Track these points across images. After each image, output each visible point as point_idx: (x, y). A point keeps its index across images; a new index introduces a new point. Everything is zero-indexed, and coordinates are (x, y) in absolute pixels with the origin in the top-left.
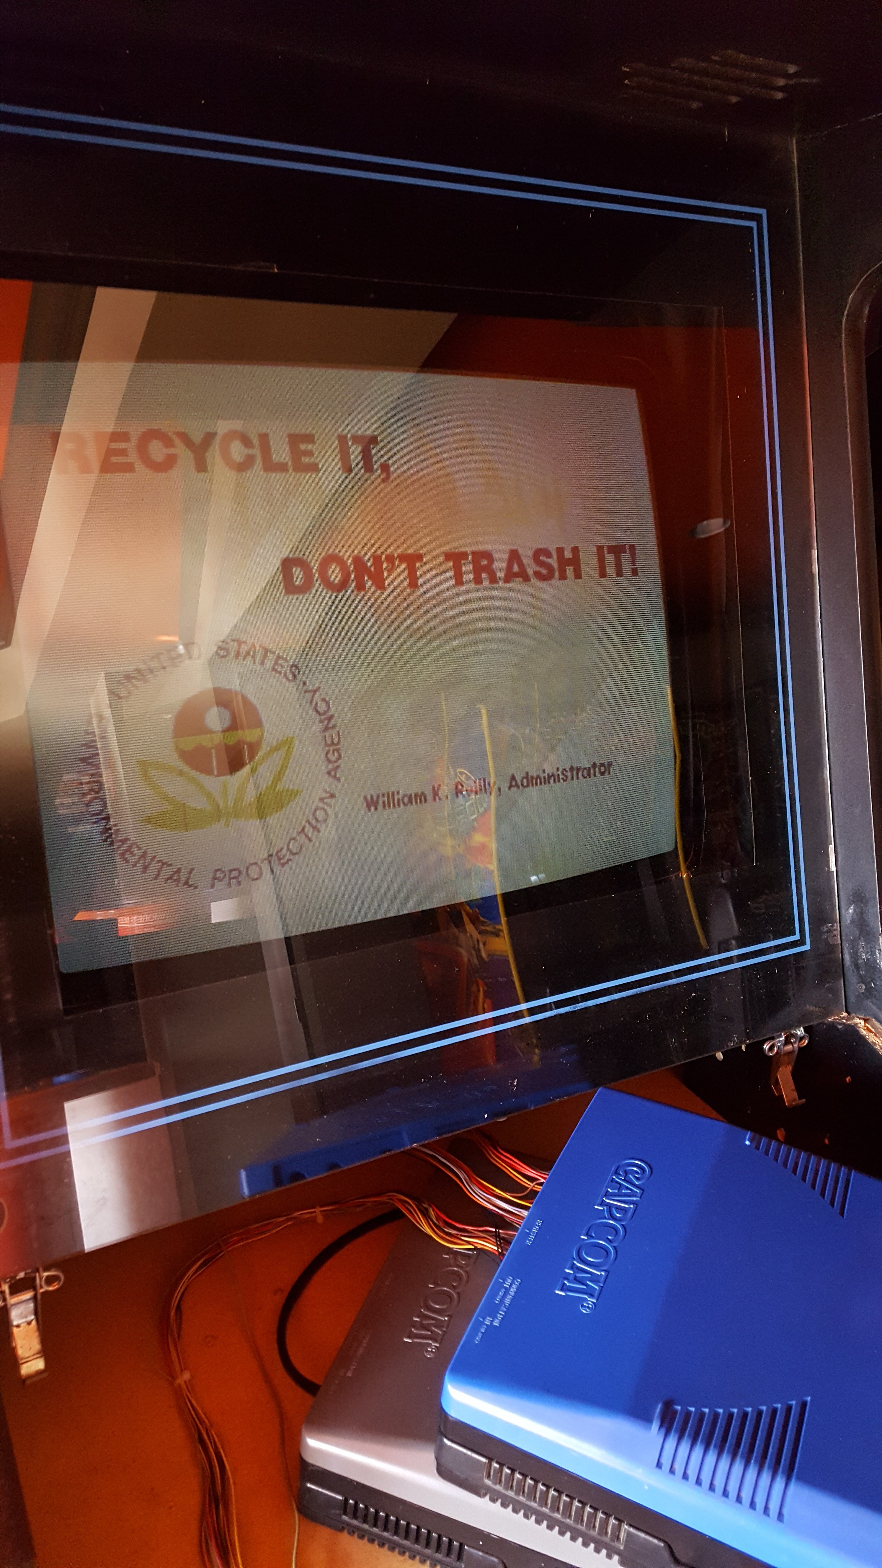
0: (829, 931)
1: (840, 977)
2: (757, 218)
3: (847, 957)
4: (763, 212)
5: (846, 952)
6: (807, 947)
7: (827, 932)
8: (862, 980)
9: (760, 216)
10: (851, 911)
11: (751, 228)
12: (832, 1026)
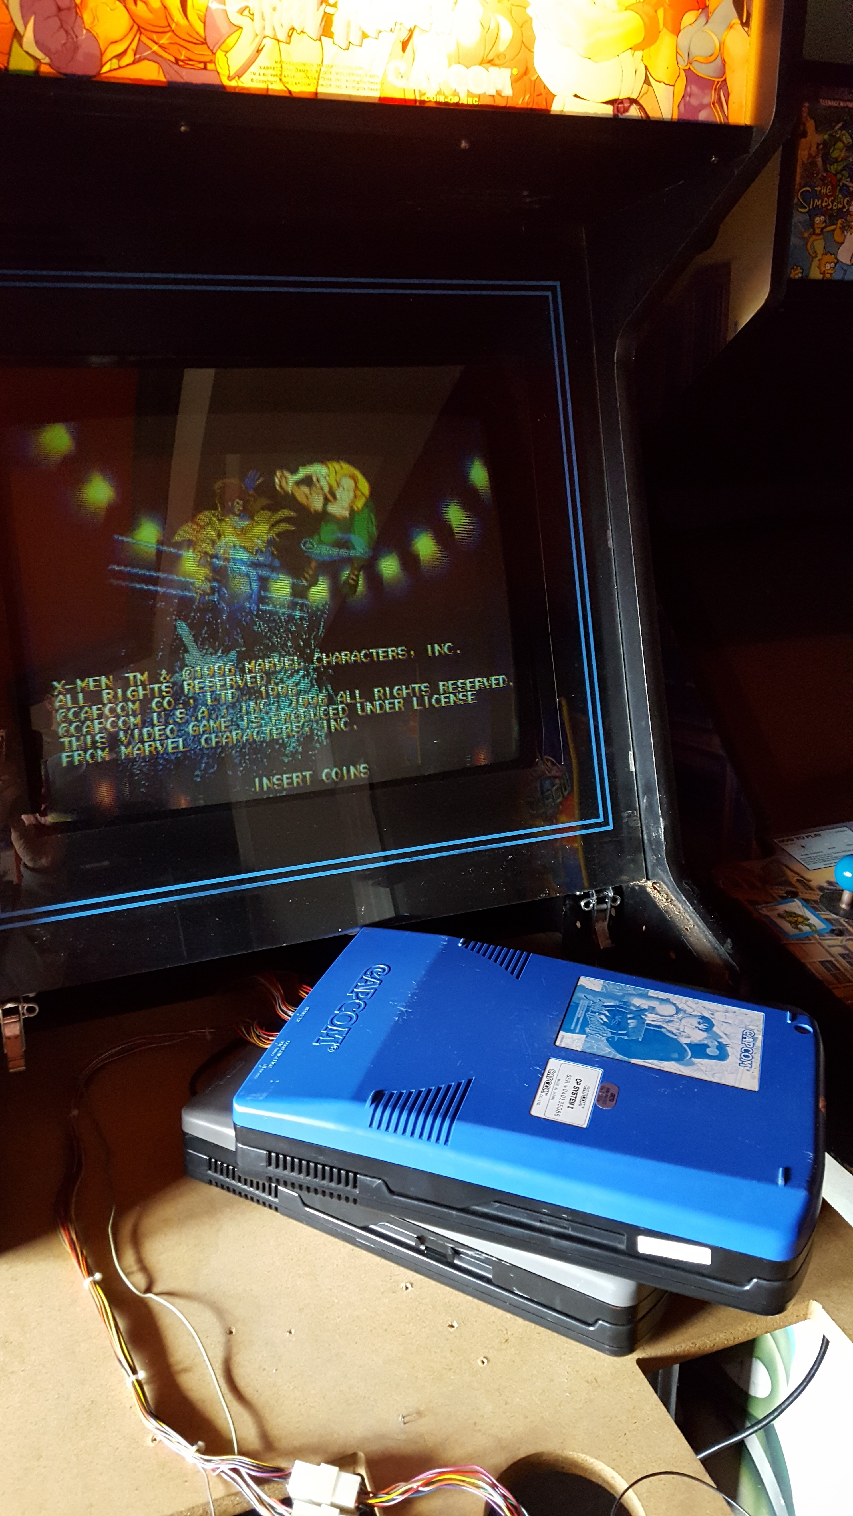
0: (629, 816)
1: (641, 852)
2: (553, 289)
3: (645, 837)
4: (558, 284)
5: (645, 833)
6: (611, 827)
7: (628, 817)
8: (655, 852)
9: (555, 287)
10: (645, 801)
11: (547, 297)
12: (633, 888)
